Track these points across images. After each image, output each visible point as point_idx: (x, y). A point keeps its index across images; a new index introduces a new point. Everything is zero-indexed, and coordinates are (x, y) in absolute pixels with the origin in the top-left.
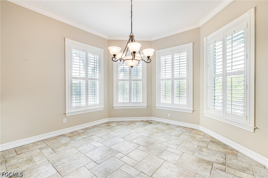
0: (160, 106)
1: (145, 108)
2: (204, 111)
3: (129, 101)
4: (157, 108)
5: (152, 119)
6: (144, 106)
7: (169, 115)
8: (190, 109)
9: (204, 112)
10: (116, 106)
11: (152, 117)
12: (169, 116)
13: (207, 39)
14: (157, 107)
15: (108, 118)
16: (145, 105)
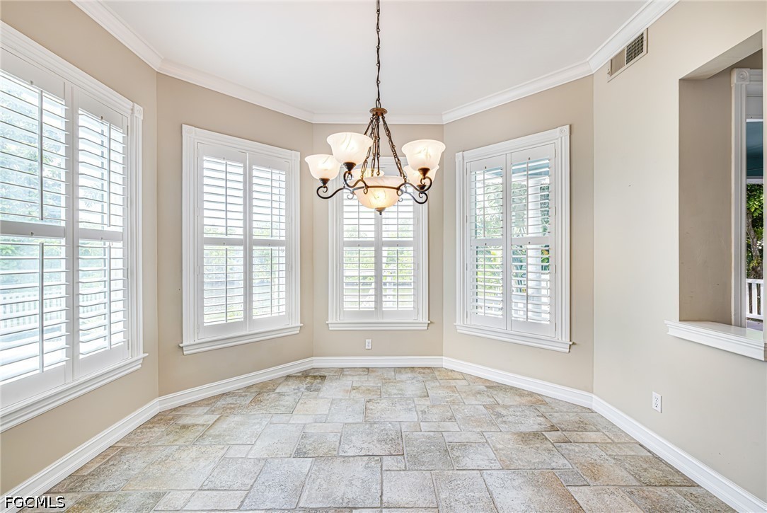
0: (342, 322)
1: (296, 332)
2: (455, 322)
3: (245, 317)
4: (330, 329)
5: (315, 365)
6: (290, 326)
7: (369, 343)
8: (421, 321)
9: (458, 323)
10: (192, 342)
11: (314, 358)
12: (368, 346)
13: (463, 157)
14: (333, 325)
15: (158, 399)
16: (294, 325)
